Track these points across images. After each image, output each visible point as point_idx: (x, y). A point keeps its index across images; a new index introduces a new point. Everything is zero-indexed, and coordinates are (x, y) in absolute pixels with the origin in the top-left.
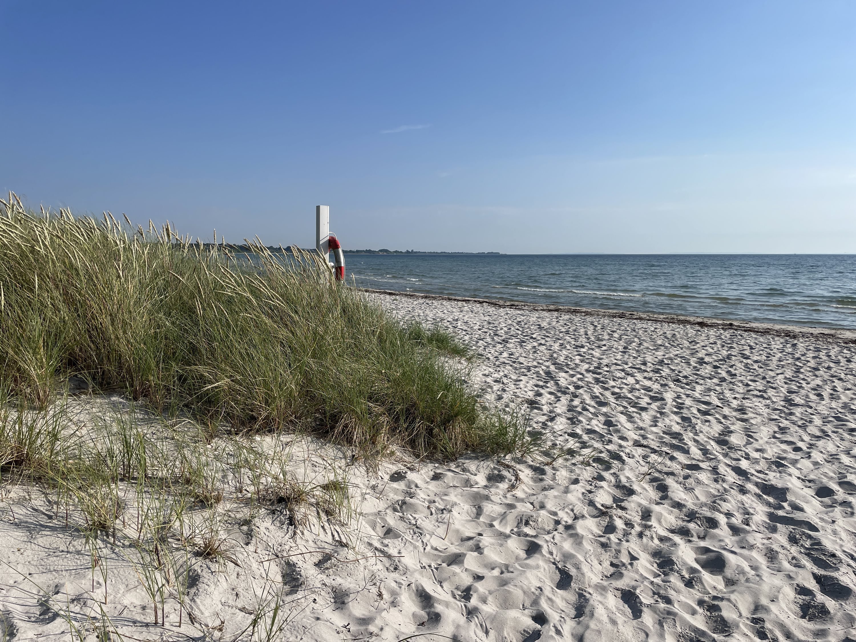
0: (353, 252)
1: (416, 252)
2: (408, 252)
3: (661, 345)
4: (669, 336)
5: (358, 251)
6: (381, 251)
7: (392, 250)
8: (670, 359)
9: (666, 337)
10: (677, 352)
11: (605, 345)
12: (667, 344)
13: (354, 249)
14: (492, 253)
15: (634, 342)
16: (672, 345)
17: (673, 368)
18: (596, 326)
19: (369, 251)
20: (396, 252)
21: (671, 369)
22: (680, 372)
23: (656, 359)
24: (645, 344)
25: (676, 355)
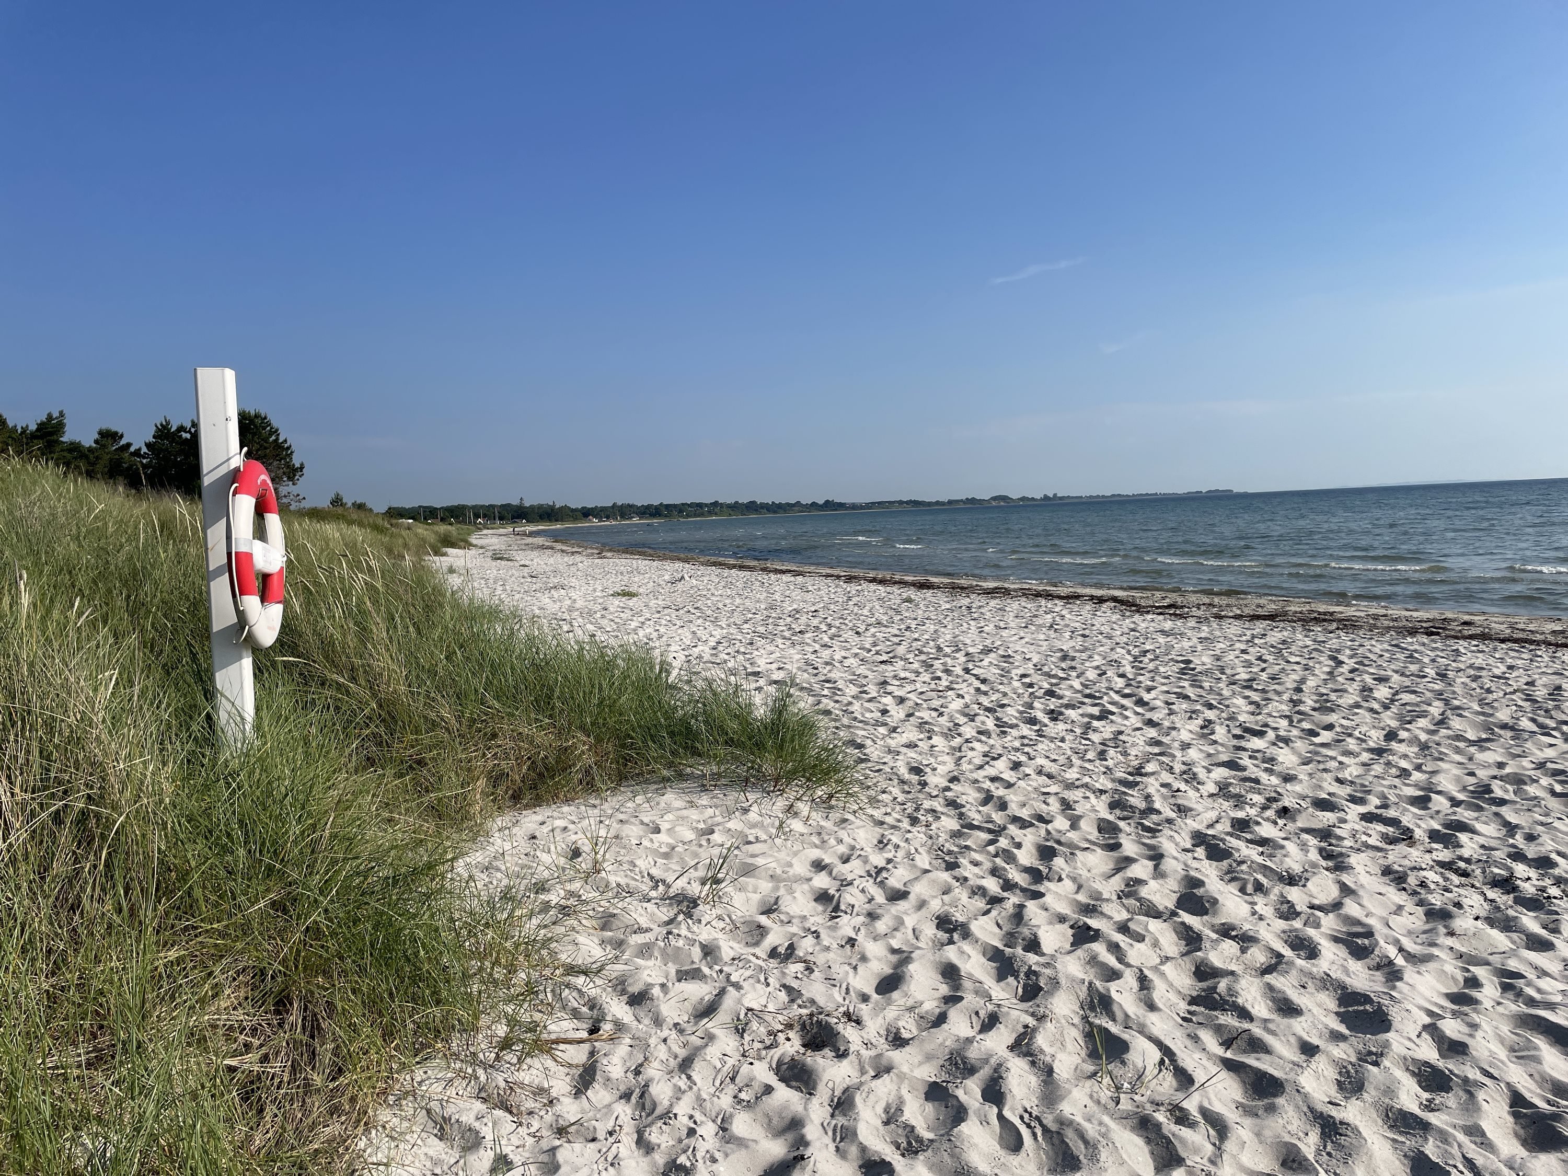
0: (943, 504)
1: (1062, 498)
2: (1046, 498)
3: (1504, 726)
4: (1540, 693)
5: (950, 502)
6: (994, 498)
7: (1015, 496)
8: (1518, 781)
9: (1529, 698)
10: (1550, 753)
11: (1329, 727)
12: (1525, 724)
13: (945, 499)
14: (1217, 491)
15: (1423, 715)
16: (1541, 726)
17: (1513, 818)
18: (1340, 663)
19: (972, 501)
20: (1023, 499)
21: (1507, 824)
22: (1530, 838)
23: (1472, 780)
24: (1456, 723)
25: (1541, 766)
